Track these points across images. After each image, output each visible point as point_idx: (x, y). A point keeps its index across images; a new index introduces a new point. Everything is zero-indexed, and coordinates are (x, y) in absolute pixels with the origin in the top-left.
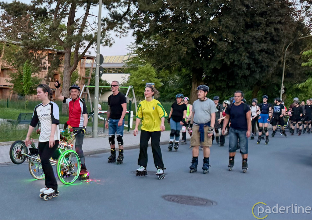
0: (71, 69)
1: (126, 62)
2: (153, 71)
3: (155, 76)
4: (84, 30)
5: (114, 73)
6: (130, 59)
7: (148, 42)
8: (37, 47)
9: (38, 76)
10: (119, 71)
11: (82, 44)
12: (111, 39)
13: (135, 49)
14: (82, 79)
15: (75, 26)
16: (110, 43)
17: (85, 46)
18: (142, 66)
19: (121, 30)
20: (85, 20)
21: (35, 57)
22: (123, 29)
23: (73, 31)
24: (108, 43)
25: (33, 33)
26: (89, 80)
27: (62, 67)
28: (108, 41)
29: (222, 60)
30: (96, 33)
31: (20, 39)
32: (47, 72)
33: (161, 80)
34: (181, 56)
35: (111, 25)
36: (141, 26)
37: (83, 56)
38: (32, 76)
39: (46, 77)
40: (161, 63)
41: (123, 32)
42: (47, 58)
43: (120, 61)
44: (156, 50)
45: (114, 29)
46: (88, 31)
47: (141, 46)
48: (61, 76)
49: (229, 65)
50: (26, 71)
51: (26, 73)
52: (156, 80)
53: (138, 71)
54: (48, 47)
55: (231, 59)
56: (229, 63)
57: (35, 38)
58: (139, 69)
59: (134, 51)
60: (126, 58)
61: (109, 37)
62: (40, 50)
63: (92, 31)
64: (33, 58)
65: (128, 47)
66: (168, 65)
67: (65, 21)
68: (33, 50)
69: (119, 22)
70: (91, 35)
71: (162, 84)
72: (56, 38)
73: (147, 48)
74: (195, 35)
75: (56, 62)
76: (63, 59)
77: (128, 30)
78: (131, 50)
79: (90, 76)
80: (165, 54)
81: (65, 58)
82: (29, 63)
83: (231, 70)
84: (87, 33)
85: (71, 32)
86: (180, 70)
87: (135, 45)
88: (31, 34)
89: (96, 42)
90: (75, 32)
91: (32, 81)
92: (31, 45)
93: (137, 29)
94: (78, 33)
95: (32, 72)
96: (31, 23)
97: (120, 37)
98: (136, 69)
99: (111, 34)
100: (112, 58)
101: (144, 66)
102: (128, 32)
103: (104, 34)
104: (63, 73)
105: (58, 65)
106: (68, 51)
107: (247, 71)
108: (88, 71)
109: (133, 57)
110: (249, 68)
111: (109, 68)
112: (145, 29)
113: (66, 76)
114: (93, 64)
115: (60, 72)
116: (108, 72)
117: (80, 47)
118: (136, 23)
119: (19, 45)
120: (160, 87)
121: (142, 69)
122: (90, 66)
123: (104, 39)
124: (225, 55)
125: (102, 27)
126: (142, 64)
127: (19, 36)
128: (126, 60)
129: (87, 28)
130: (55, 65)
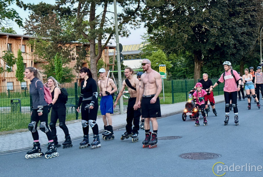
0: (96, 58)
1: (142, 49)
2: (164, 55)
3: (166, 59)
4: (105, 24)
5: (133, 59)
6: (145, 47)
7: (157, 32)
8: (65, 41)
9: (68, 66)
10: (137, 57)
11: (104, 36)
12: (128, 31)
13: (148, 38)
14: (107, 66)
15: (96, 22)
16: (127, 34)
17: (106, 38)
18: (155, 52)
19: (135, 23)
20: (104, 16)
21: (64, 49)
22: (136, 22)
23: (95, 26)
24: (125, 34)
25: (61, 30)
26: (113, 67)
27: (89, 57)
28: (125, 33)
29: (215, 43)
30: (114, 27)
31: (49, 35)
32: (76, 63)
33: (170, 62)
34: (184, 41)
35: (126, 20)
36: (150, 19)
37: (105, 47)
38: (63, 67)
39: (75, 67)
40: (169, 48)
41: (137, 24)
42: (75, 50)
43: (137, 49)
44: (164, 37)
45: (129, 23)
46: (108, 25)
47: (152, 36)
48: (89, 65)
49: (220, 46)
50: (57, 63)
51: (58, 64)
52: (167, 62)
53: (152, 56)
54: (74, 41)
55: (222, 41)
56: (220, 45)
57: (63, 34)
58: (153, 54)
59: (147, 40)
60: (142, 46)
61: (125, 29)
62: (68, 43)
63: (111, 25)
64: (63, 51)
65: (142, 37)
66: (175, 49)
67: (87, 18)
68: (61, 44)
69: (133, 17)
70: (110, 29)
71: (172, 65)
72: (81, 32)
73: (157, 37)
74: (192, 24)
75: (83, 53)
76: (88, 50)
77: (140, 23)
78: (145, 39)
79: (114, 63)
80: (172, 41)
81: (91, 49)
82: (59, 55)
83: (222, 50)
84: (107, 26)
85: (93, 26)
86: (184, 53)
87: (148, 35)
88: (59, 31)
89: (115, 34)
90: (97, 26)
91: (63, 71)
92: (60, 39)
93: (147, 22)
94: (99, 28)
95: (63, 63)
96: (57, 21)
97: (135, 29)
98: (150, 55)
99: (127, 26)
100: (131, 46)
101: (156, 52)
102: (140, 24)
103: (121, 27)
104: (90, 62)
105: (85, 55)
106: (92, 42)
107: (234, 49)
108: (112, 59)
109: (147, 45)
110: (235, 48)
111: (129, 55)
112: (154, 21)
113: (93, 64)
114: (114, 53)
115: (88, 62)
116: (128, 59)
117: (102, 39)
118: (146, 17)
119: (49, 40)
120: (171, 68)
121: (155, 54)
122: (112, 54)
123: (122, 31)
124: (217, 39)
125: (119, 21)
126: (154, 50)
127: (48, 33)
128: (142, 48)
129: (107, 22)
130: (82, 55)
